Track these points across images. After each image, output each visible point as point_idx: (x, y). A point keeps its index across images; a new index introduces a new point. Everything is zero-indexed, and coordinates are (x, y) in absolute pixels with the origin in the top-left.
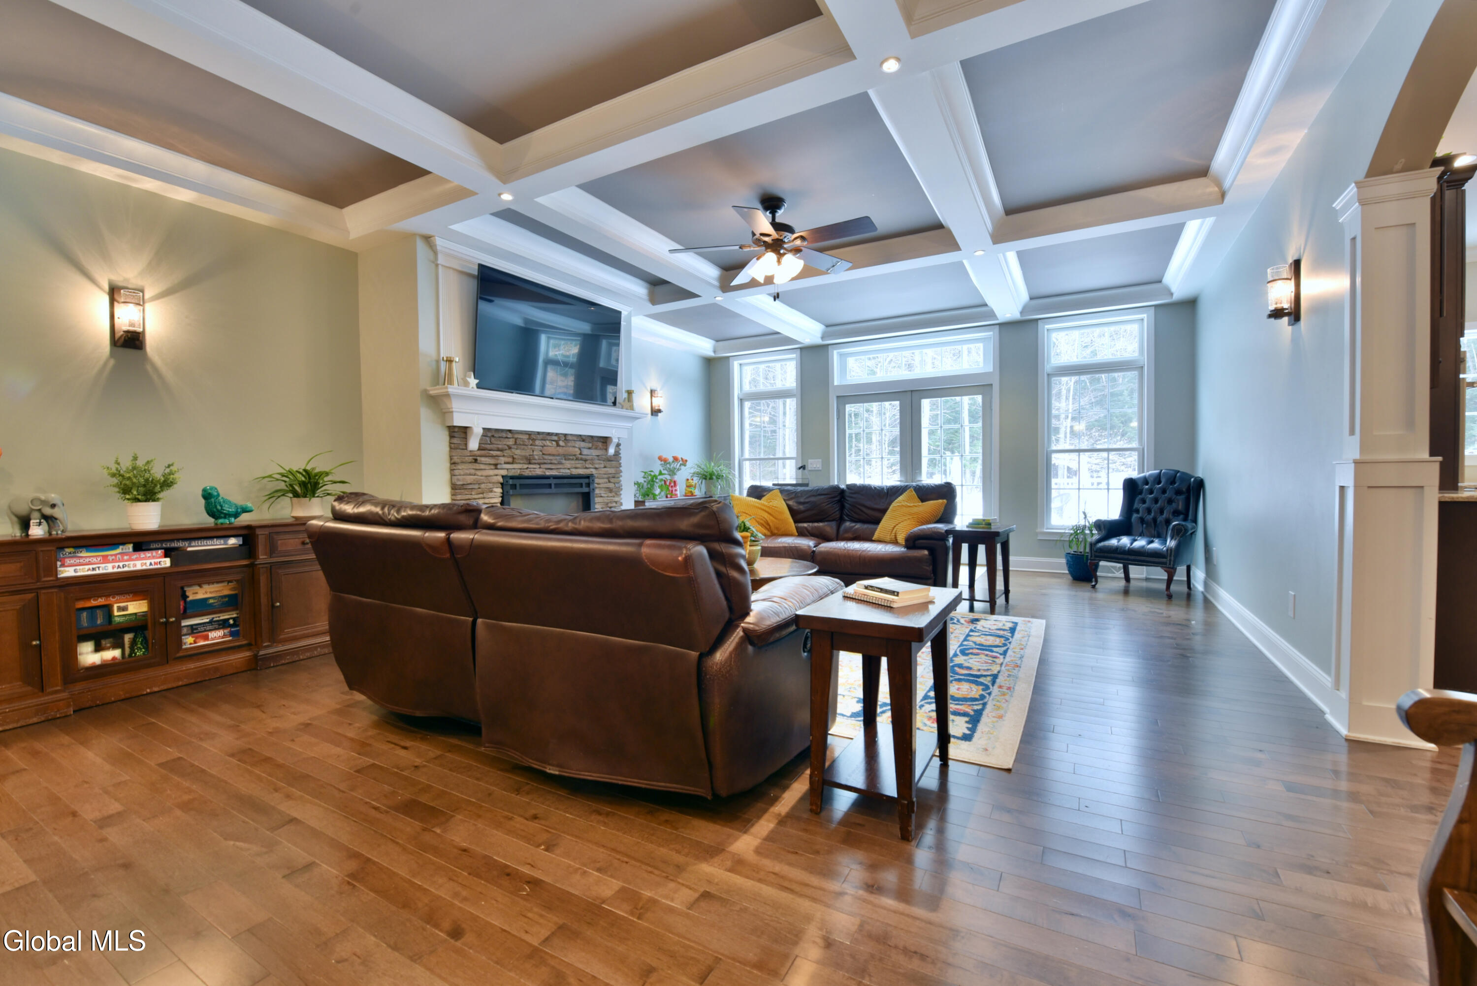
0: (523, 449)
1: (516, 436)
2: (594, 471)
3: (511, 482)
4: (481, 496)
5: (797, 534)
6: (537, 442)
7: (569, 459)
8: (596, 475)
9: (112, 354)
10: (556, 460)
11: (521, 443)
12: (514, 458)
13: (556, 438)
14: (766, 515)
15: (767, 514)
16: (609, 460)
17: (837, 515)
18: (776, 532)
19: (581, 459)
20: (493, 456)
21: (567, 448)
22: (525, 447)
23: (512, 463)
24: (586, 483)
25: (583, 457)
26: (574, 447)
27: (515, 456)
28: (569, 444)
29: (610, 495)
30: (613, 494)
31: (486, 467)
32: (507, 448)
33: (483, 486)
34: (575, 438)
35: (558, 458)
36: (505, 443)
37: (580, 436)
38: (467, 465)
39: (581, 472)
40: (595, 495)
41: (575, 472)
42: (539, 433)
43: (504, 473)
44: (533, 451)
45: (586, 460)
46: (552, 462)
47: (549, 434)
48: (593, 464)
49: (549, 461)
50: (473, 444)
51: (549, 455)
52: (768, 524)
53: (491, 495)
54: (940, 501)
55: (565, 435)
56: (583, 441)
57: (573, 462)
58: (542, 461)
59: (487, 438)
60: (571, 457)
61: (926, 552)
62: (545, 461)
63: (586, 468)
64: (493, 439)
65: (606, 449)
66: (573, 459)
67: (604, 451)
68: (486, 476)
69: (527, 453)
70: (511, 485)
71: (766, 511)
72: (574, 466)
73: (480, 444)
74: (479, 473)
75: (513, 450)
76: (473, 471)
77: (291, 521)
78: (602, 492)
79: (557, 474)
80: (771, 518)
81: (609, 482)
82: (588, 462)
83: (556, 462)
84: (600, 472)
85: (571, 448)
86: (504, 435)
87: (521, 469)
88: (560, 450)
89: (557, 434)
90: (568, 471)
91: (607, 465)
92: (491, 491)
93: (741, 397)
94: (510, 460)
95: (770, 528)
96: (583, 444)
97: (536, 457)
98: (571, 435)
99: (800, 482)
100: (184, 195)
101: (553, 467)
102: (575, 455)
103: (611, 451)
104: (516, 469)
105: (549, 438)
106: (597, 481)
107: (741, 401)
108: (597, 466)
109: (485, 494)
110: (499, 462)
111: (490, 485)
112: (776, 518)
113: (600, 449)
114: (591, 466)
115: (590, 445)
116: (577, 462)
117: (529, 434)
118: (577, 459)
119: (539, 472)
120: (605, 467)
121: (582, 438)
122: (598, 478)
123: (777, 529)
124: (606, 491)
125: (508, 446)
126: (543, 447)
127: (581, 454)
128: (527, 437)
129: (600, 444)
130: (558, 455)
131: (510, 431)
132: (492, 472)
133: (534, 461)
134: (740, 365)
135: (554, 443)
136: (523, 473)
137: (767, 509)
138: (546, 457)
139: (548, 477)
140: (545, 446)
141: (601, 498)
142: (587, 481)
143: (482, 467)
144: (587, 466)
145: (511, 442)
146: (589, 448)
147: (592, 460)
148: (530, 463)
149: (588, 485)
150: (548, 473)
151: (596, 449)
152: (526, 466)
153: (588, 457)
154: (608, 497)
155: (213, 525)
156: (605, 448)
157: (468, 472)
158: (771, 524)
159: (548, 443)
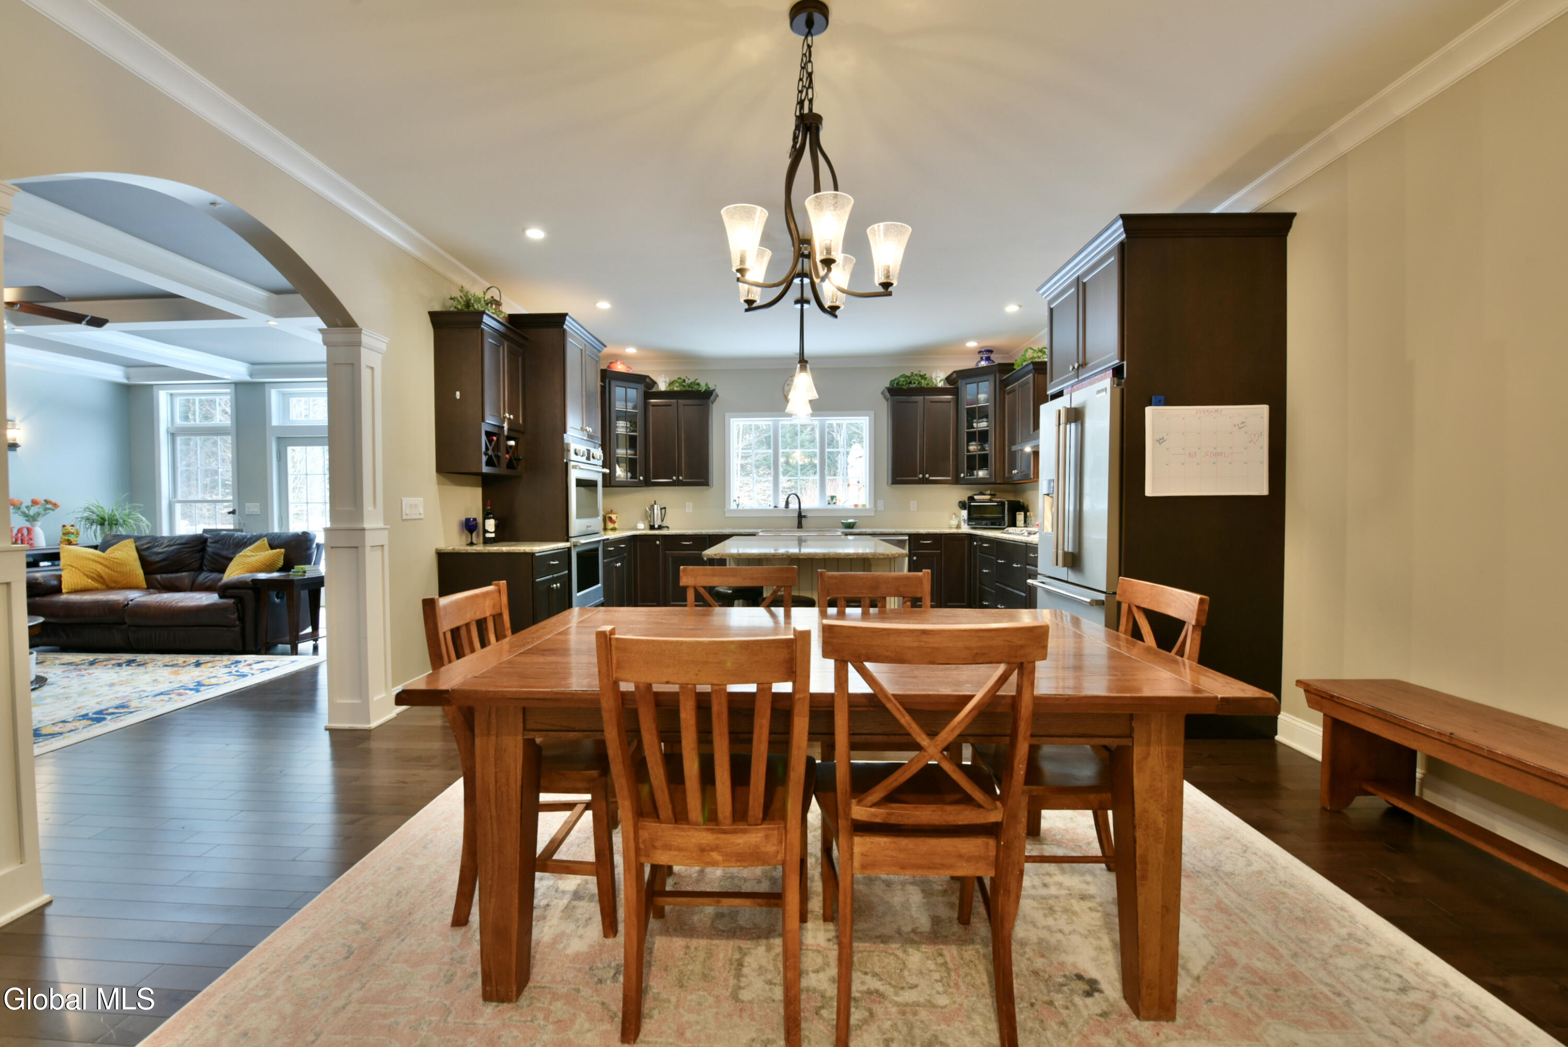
5: (146, 586)
14: (99, 568)
15: (101, 566)
17: (196, 565)
18: (113, 585)
52: (101, 577)
54: (278, 550)
61: (231, 601)
71: (100, 563)
80: (107, 570)
93: (171, 431)
95: (104, 581)
99: (237, 528)
107: (173, 436)
112: (114, 571)
123: (115, 582)
134: (171, 395)
137: (102, 561)
158: (105, 577)
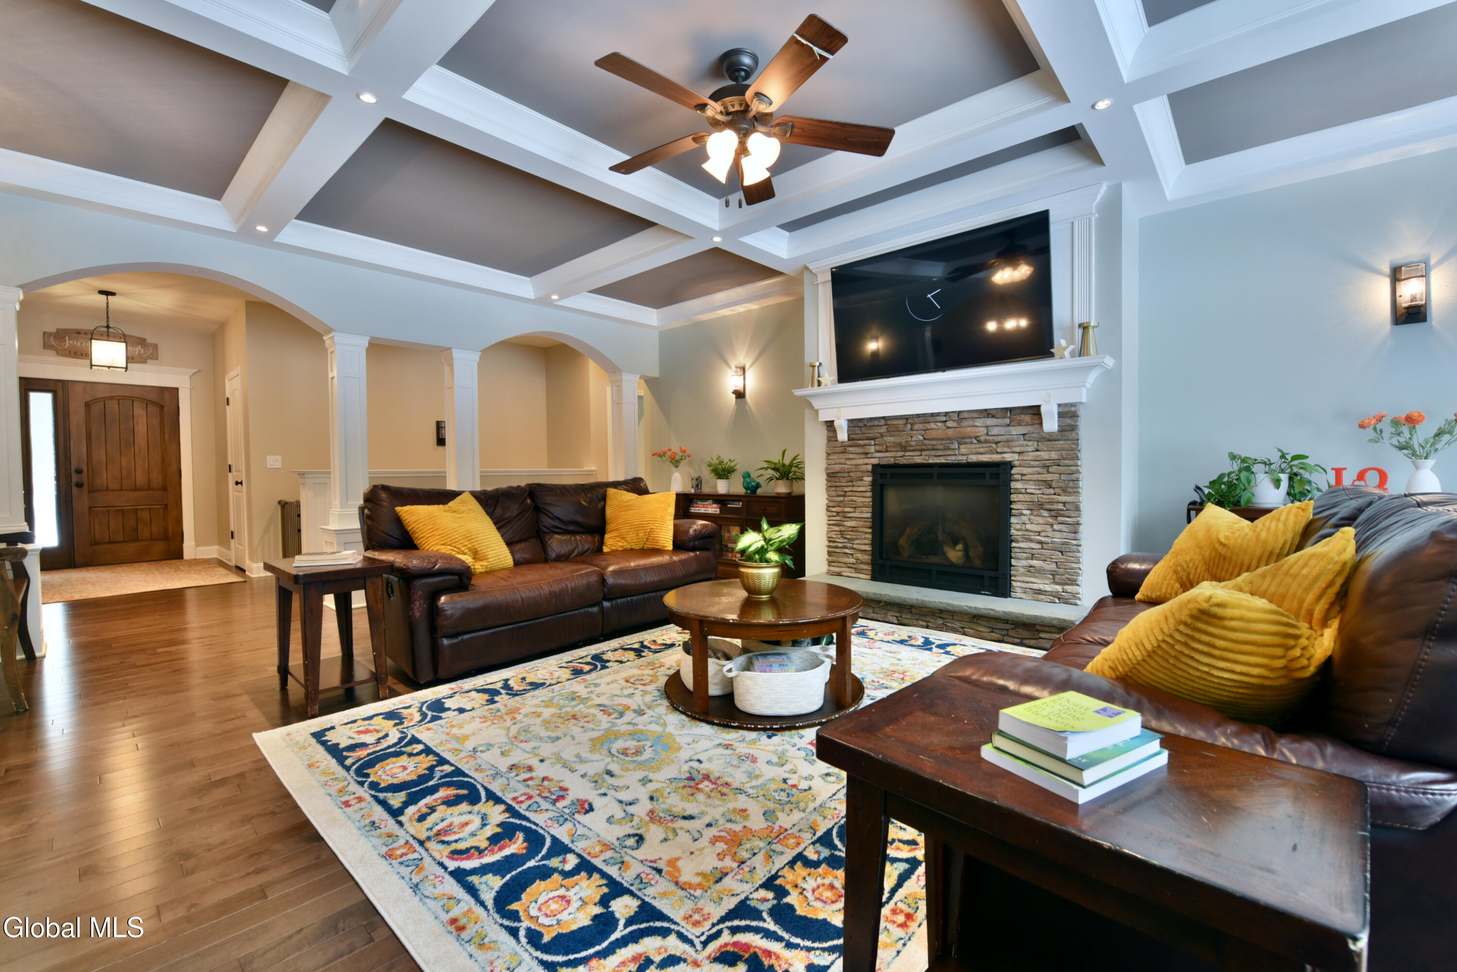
0: (898, 436)
1: (890, 422)
2: (1008, 457)
3: (881, 471)
4: (851, 483)
6: (916, 427)
7: (966, 443)
8: (1016, 463)
9: (736, 403)
10: (941, 444)
11: (894, 429)
12: (887, 447)
13: (944, 419)
16: (1050, 438)
19: (986, 442)
20: (859, 446)
21: (961, 429)
22: (900, 433)
23: (887, 451)
24: (991, 474)
25: (991, 438)
26: (975, 426)
27: (888, 445)
28: (965, 423)
29: (1051, 491)
30: (1057, 490)
31: (857, 456)
32: (879, 435)
33: (852, 474)
34: (975, 415)
35: (944, 442)
36: (876, 431)
37: (986, 410)
38: (838, 455)
39: (985, 458)
40: (1012, 491)
41: (974, 458)
42: (918, 416)
43: (875, 461)
44: (912, 437)
45: (997, 443)
46: (938, 447)
47: (932, 415)
48: (1008, 447)
49: (930, 447)
50: (843, 436)
51: (933, 439)
53: (859, 483)
55: (959, 413)
56: (993, 417)
57: (973, 446)
58: (919, 447)
59: (856, 429)
60: (968, 440)
62: (924, 447)
63: (997, 453)
64: (863, 429)
65: (1041, 424)
66: (972, 443)
67: (1036, 426)
68: (856, 465)
69: (902, 440)
70: (881, 474)
72: (974, 450)
73: (849, 435)
74: (848, 462)
75: (885, 438)
76: (843, 461)
77: (775, 495)
78: (1027, 486)
79: (943, 461)
81: (1048, 472)
82: (1000, 444)
83: (941, 447)
84: (1025, 458)
85: (969, 429)
86: (876, 423)
87: (895, 457)
88: (950, 432)
89: (946, 414)
90: (964, 458)
91: (1041, 447)
92: (862, 480)
94: (883, 448)
96: (990, 421)
97: (913, 443)
98: (968, 411)
100: (753, 306)
101: (940, 453)
102: (976, 438)
103: (1051, 424)
104: (888, 458)
105: (931, 419)
106: (1013, 471)
108: (1018, 449)
109: (854, 483)
110: (866, 451)
111: (860, 474)
113: (1028, 424)
114: (1008, 450)
115: (1007, 421)
116: (980, 445)
117: (906, 418)
118: (979, 441)
119: (918, 460)
120: (1037, 450)
121: (987, 413)
122: (1020, 466)
124: (1039, 485)
125: (881, 434)
126: (925, 430)
127: (987, 434)
128: (904, 421)
129: (1027, 418)
130: (948, 439)
131: (884, 418)
132: (861, 461)
133: (909, 448)
135: (939, 424)
136: (897, 462)
138: (926, 442)
139: (931, 466)
140: (928, 430)
141: (1026, 496)
142: (994, 470)
143: (851, 456)
144: (999, 450)
145: (883, 430)
146: (1008, 425)
147: (1008, 441)
148: (905, 451)
149: (997, 476)
150: (931, 461)
151: (1020, 425)
152: (902, 453)
153: (999, 439)
154: (1043, 494)
155: (743, 494)
156: (1036, 422)
157: (838, 461)
159: (933, 426)
